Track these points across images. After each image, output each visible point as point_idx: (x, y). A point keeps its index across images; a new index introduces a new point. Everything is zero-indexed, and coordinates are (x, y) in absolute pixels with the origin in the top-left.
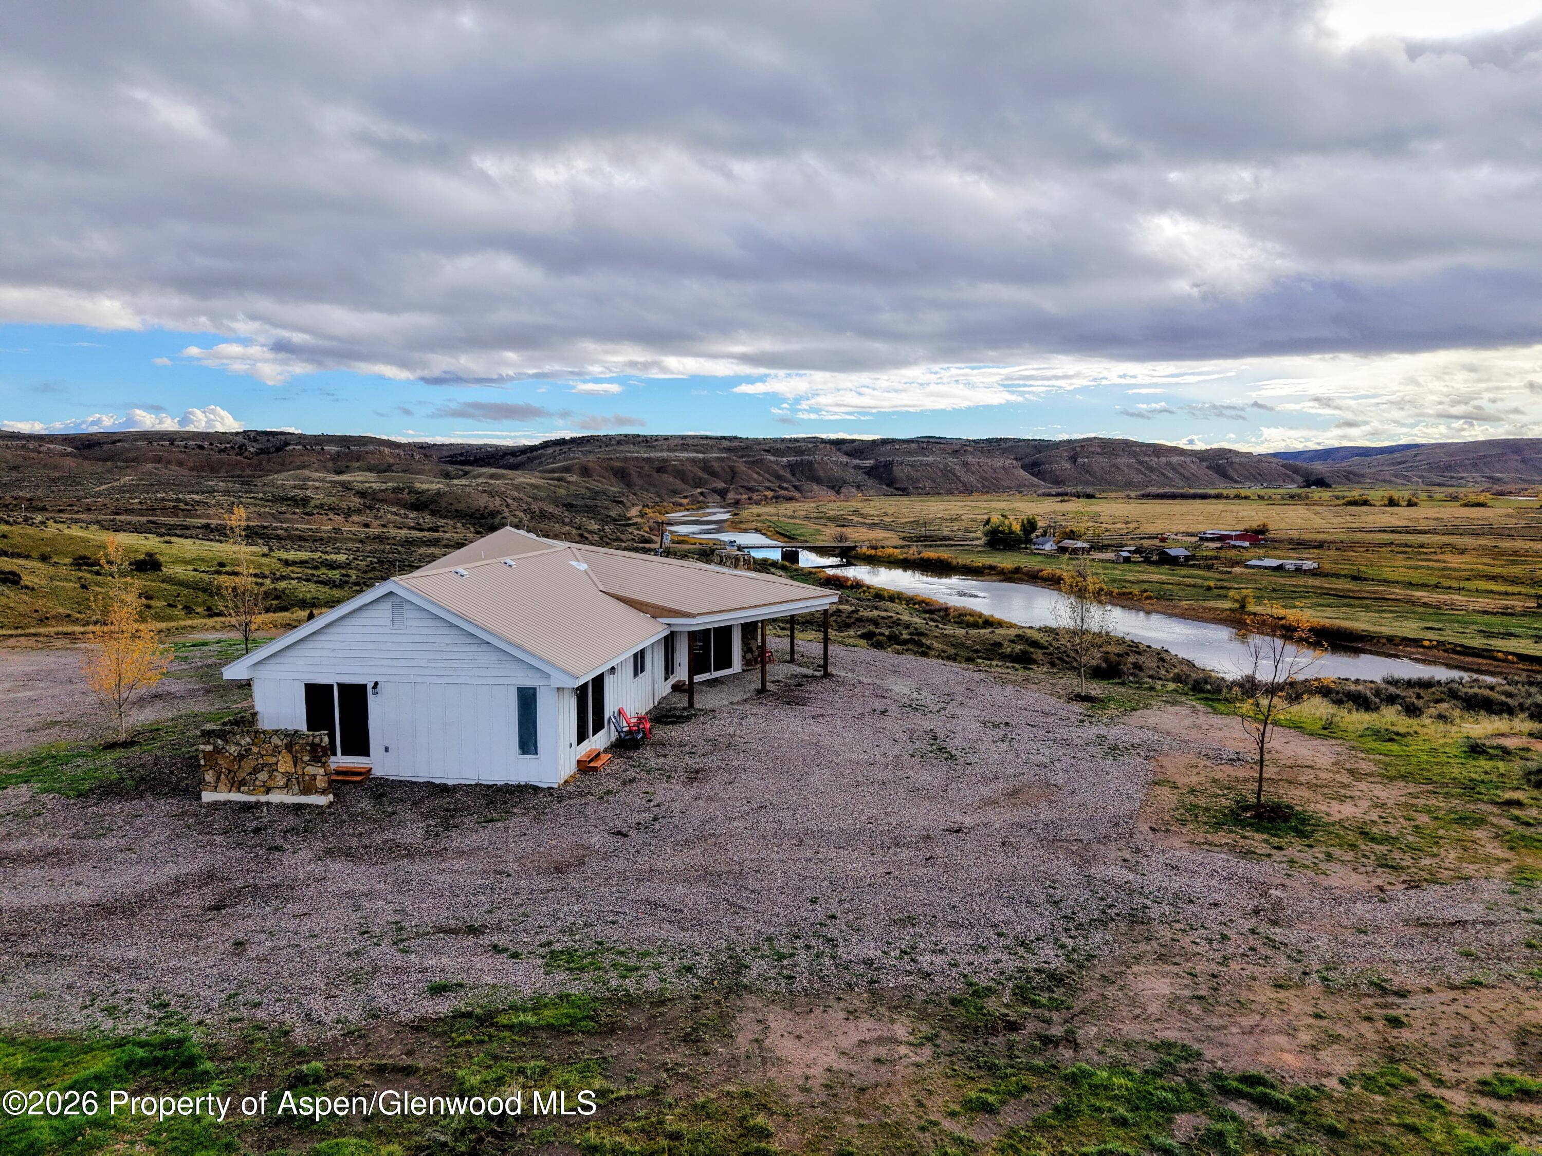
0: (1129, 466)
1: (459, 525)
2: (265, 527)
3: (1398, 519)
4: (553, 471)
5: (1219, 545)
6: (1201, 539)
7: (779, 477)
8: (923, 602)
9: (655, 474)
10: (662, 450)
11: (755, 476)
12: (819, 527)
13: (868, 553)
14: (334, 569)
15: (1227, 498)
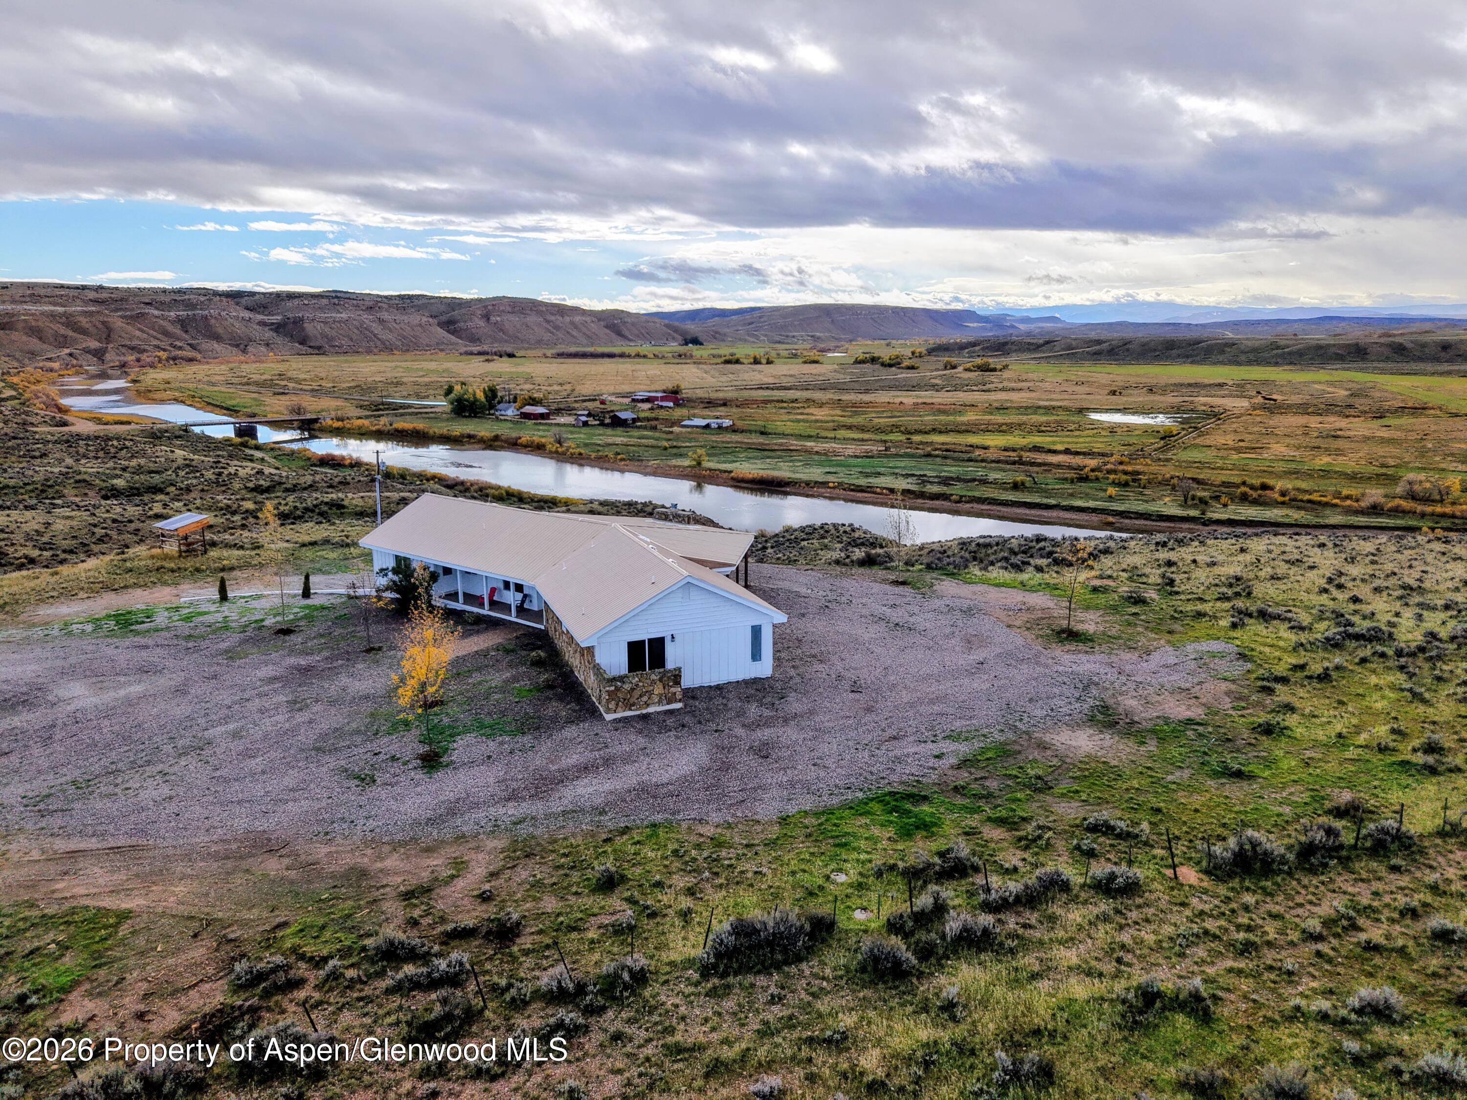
0: (539, 325)
3: (766, 376)
5: (650, 405)
6: (633, 400)
8: (435, 477)
12: (253, 395)
13: (334, 425)
15: (629, 356)
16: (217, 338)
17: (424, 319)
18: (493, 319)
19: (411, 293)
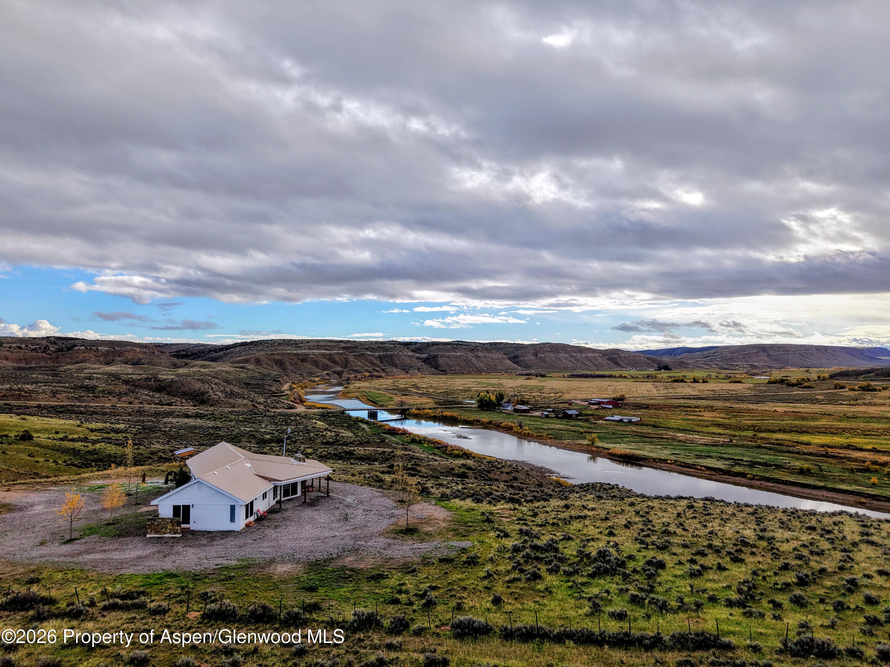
0: (566, 358)
1: (184, 400)
2: (73, 406)
3: (694, 391)
4: (239, 362)
5: (597, 407)
6: (590, 403)
7: (373, 364)
8: (436, 442)
9: (300, 363)
10: (305, 349)
11: (359, 363)
12: (392, 395)
13: (415, 412)
14: (118, 433)
15: (615, 377)
16: (395, 366)
17: (501, 356)
18: (539, 355)
19: (496, 341)
